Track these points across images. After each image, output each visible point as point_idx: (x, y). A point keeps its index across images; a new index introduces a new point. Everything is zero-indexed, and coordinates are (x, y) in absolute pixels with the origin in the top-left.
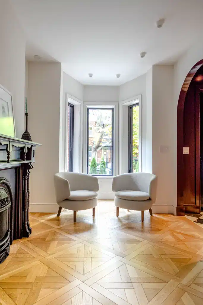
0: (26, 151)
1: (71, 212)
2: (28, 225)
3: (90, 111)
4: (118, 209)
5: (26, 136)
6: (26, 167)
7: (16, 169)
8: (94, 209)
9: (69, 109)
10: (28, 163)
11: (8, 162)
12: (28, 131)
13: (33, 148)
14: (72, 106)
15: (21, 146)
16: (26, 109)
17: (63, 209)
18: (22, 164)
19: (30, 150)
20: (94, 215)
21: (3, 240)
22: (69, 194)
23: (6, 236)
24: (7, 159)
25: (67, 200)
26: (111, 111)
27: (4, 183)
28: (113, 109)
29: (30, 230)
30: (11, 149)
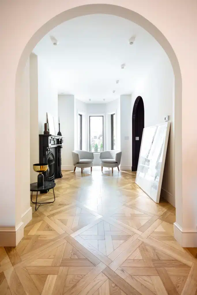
0: (60, 140)
1: (80, 169)
2: (61, 173)
3: (91, 117)
4: (102, 167)
5: (59, 134)
6: (60, 147)
7: (56, 148)
8: (91, 168)
9: (79, 117)
10: (60, 146)
11: (54, 144)
12: (60, 131)
13: (62, 139)
14: (81, 116)
15: (58, 138)
16: (59, 122)
17: (77, 168)
18: (58, 146)
19: (61, 140)
20: (91, 171)
21: (52, 176)
22: (79, 160)
23: (53, 175)
24: (53, 144)
25: (78, 163)
26: (102, 117)
27: (51, 153)
28: (103, 116)
29: (62, 175)
30: (55, 140)
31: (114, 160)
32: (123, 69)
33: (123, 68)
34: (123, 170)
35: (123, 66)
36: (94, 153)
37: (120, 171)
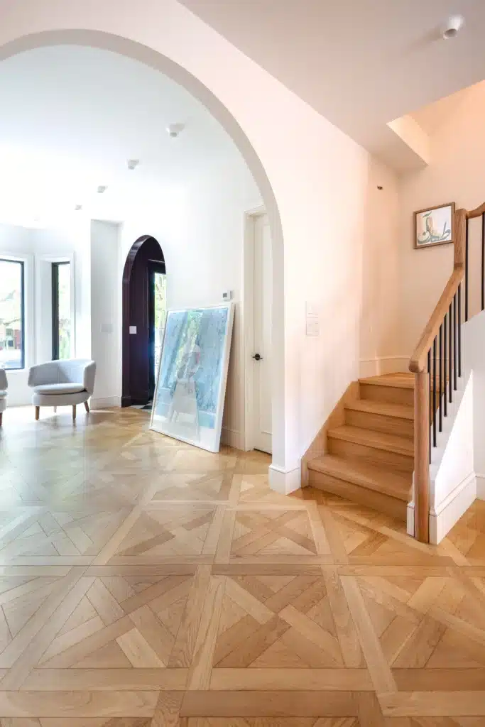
28: (22, 262)
31: (80, 384)
32: (132, 170)
33: (132, 168)
34: (97, 409)
35: (133, 164)
36: (6, 371)
37: (91, 411)
